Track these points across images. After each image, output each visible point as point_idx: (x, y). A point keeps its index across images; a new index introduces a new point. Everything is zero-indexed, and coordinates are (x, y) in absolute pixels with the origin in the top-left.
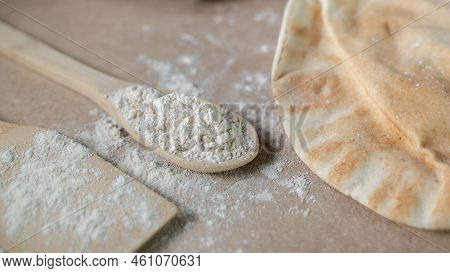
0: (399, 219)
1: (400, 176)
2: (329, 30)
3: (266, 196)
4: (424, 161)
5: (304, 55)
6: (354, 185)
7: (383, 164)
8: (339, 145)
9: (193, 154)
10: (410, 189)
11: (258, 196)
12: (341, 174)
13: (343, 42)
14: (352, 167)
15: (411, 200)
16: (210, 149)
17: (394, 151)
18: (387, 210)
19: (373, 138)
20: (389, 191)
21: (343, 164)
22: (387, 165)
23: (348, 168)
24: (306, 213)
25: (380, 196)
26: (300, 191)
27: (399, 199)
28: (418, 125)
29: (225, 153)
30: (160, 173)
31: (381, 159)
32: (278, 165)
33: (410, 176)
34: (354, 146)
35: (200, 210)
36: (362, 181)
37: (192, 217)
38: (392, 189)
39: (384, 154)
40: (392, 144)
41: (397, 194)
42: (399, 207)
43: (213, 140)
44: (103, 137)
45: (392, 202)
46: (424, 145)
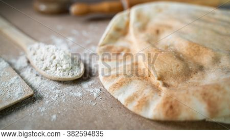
0: (137, 112)
1: (142, 92)
3: (79, 94)
4: (158, 87)
6: (120, 94)
7: (136, 85)
9: (51, 71)
10: (145, 98)
11: (75, 94)
12: (115, 88)
14: (121, 85)
15: (145, 103)
16: (59, 70)
17: (145, 81)
18: (132, 107)
20: (135, 98)
21: (117, 83)
22: (138, 86)
24: (94, 104)
25: (130, 100)
26: (95, 95)
27: (139, 102)
29: (66, 73)
30: (36, 79)
31: (137, 83)
32: (90, 83)
33: (148, 92)
35: (46, 96)
36: (124, 92)
37: (41, 98)
38: (137, 97)
39: (139, 81)
41: (139, 100)
42: (138, 106)
43: (62, 67)
44: (20, 62)
45: (135, 103)
46: (159, 79)
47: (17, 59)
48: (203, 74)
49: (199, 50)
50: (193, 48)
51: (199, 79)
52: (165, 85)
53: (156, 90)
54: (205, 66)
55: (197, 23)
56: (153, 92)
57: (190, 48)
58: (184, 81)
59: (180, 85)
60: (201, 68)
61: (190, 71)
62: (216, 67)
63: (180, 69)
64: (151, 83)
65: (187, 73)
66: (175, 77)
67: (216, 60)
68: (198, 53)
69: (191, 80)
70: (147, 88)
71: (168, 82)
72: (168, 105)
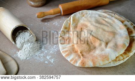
0: (74, 64)
1: (75, 58)
4: (80, 56)
10: (76, 60)
18: (72, 63)
19: (73, 50)
22: (74, 56)
23: (67, 55)
25: (72, 60)
28: (80, 49)
33: (77, 58)
34: (69, 52)
39: (74, 53)
40: (76, 52)
41: (74, 60)
45: (73, 62)
46: (80, 53)
48: (95, 51)
49: (95, 40)
50: (93, 39)
52: (83, 55)
53: (79, 57)
54: (97, 47)
55: (97, 25)
58: (89, 53)
59: (87, 55)
60: (95, 48)
61: (91, 49)
62: (100, 47)
64: (78, 54)
66: (86, 52)
67: (100, 45)
69: (91, 53)
70: (77, 56)
71: (83, 54)
72: (82, 63)
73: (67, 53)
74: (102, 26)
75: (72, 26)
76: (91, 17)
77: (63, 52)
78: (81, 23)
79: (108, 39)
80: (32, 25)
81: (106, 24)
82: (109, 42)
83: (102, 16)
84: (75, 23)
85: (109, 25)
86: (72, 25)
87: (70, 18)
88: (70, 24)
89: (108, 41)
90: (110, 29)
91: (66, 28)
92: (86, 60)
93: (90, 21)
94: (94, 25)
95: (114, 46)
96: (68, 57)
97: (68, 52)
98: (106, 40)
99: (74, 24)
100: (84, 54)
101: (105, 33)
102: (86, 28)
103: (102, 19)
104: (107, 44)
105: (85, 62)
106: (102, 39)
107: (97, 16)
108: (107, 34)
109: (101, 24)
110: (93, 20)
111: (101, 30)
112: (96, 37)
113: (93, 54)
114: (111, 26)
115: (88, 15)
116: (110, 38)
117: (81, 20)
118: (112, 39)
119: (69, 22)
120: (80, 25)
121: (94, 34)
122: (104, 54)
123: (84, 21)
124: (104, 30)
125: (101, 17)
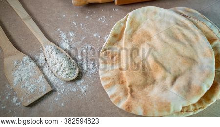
0: (114, 103)
1: (119, 93)
2: (124, 37)
4: (127, 91)
5: (113, 44)
8: (110, 78)
13: (125, 44)
14: (110, 86)
15: (119, 100)
17: (122, 85)
18: (113, 100)
19: (119, 78)
20: (115, 96)
22: (118, 89)
23: (108, 86)
25: (113, 96)
27: (116, 99)
28: (130, 81)
31: (117, 86)
33: (121, 94)
39: (119, 85)
40: (123, 83)
41: (117, 97)
44: (41, 59)
46: (129, 87)
47: (39, 55)
48: (153, 87)
49: (158, 68)
50: (155, 66)
51: (149, 90)
52: (131, 91)
54: (157, 80)
56: (124, 96)
57: (153, 66)
58: (142, 89)
59: (139, 92)
60: (154, 82)
61: (147, 84)
63: (141, 82)
64: (125, 87)
65: (145, 85)
66: (138, 86)
67: (164, 78)
68: (156, 71)
69: (145, 90)
70: (121, 92)
71: (133, 89)
72: (128, 106)
73: (108, 82)
74: (175, 44)
75: (126, 34)
76: (161, 21)
77: (103, 78)
78: (142, 29)
79: (180, 70)
80: (64, 16)
81: (183, 40)
82: (179, 75)
83: (180, 23)
84: (132, 29)
85: (187, 43)
86: (127, 31)
87: (126, 18)
88: (123, 29)
89: (177, 74)
90: (187, 52)
91: (115, 36)
92: (134, 103)
93: (157, 30)
94: (162, 40)
95: (184, 87)
96: (108, 90)
97: (110, 81)
98: (175, 71)
99: (130, 31)
100: (135, 89)
101: (177, 57)
102: (149, 43)
103: (179, 29)
104: (175, 79)
105: (131, 105)
106: (170, 68)
107: (172, 22)
108: (180, 60)
109: (175, 38)
110: (163, 28)
111: (171, 51)
112: (161, 62)
113: (148, 93)
114: (191, 46)
115: (157, 16)
116: (183, 69)
117: (142, 24)
118: (185, 72)
119: (122, 25)
120: (140, 32)
121: (158, 57)
122: (163, 100)
123: (148, 26)
124: (177, 52)
125: (178, 24)
